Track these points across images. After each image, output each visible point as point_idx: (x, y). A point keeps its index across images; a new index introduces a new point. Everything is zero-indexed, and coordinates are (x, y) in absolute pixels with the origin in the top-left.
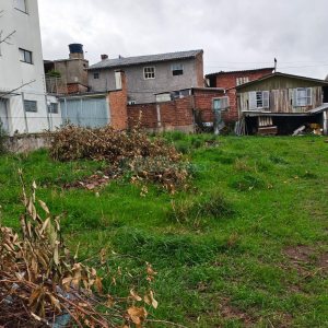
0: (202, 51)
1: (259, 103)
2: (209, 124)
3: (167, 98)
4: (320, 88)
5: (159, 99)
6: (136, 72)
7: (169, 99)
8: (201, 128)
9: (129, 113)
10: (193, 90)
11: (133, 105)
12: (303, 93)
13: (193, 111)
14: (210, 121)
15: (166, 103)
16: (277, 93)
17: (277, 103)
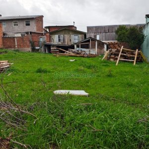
1: (59, 40)
3: (19, 35)
8: (34, 50)
10: (31, 33)
12: (77, 37)
15: (19, 37)
16: (67, 36)
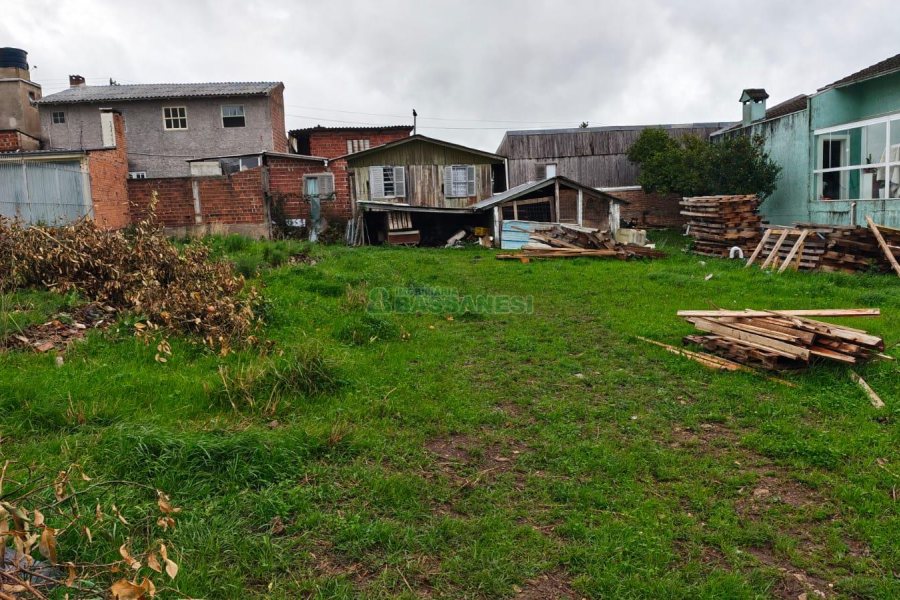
0: (280, 87)
1: (389, 188)
2: (298, 223)
3: (213, 169)
4: (488, 168)
5: (196, 171)
6: (146, 116)
7: (217, 171)
8: (283, 230)
9: (132, 195)
10: (266, 157)
11: (141, 180)
12: (461, 175)
13: (267, 198)
14: (301, 217)
15: (211, 179)
16: (420, 172)
17: (418, 189)
